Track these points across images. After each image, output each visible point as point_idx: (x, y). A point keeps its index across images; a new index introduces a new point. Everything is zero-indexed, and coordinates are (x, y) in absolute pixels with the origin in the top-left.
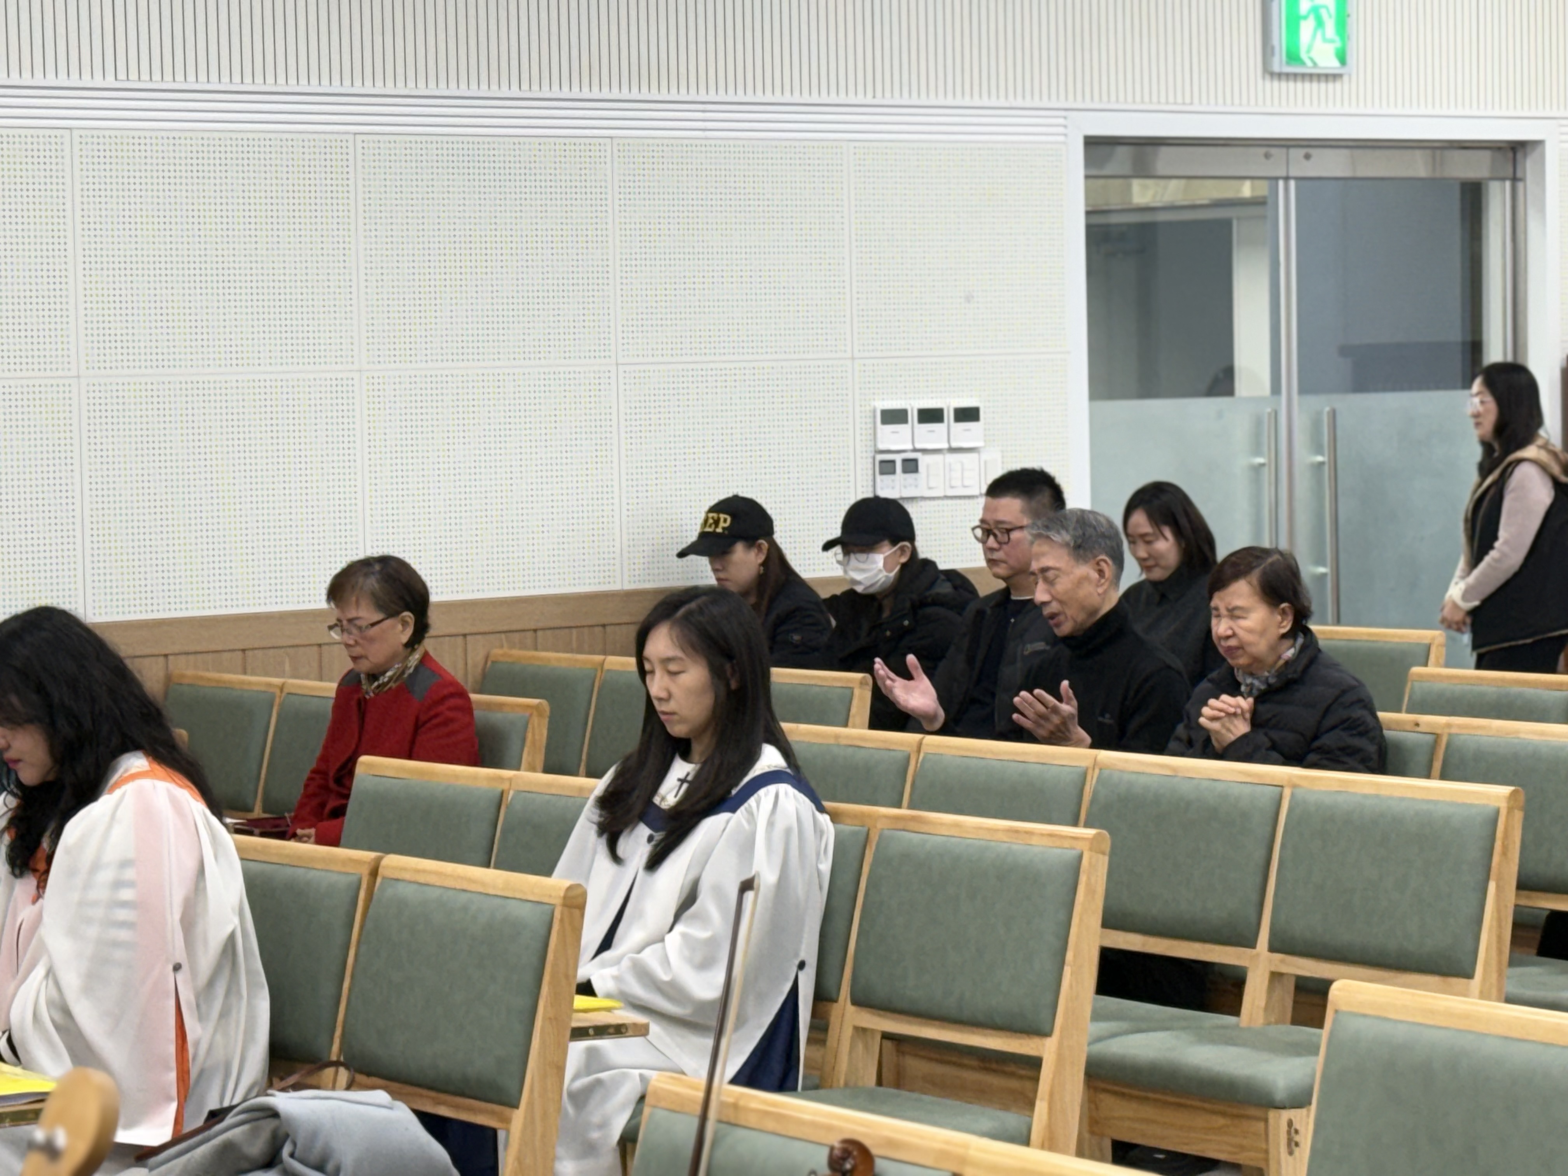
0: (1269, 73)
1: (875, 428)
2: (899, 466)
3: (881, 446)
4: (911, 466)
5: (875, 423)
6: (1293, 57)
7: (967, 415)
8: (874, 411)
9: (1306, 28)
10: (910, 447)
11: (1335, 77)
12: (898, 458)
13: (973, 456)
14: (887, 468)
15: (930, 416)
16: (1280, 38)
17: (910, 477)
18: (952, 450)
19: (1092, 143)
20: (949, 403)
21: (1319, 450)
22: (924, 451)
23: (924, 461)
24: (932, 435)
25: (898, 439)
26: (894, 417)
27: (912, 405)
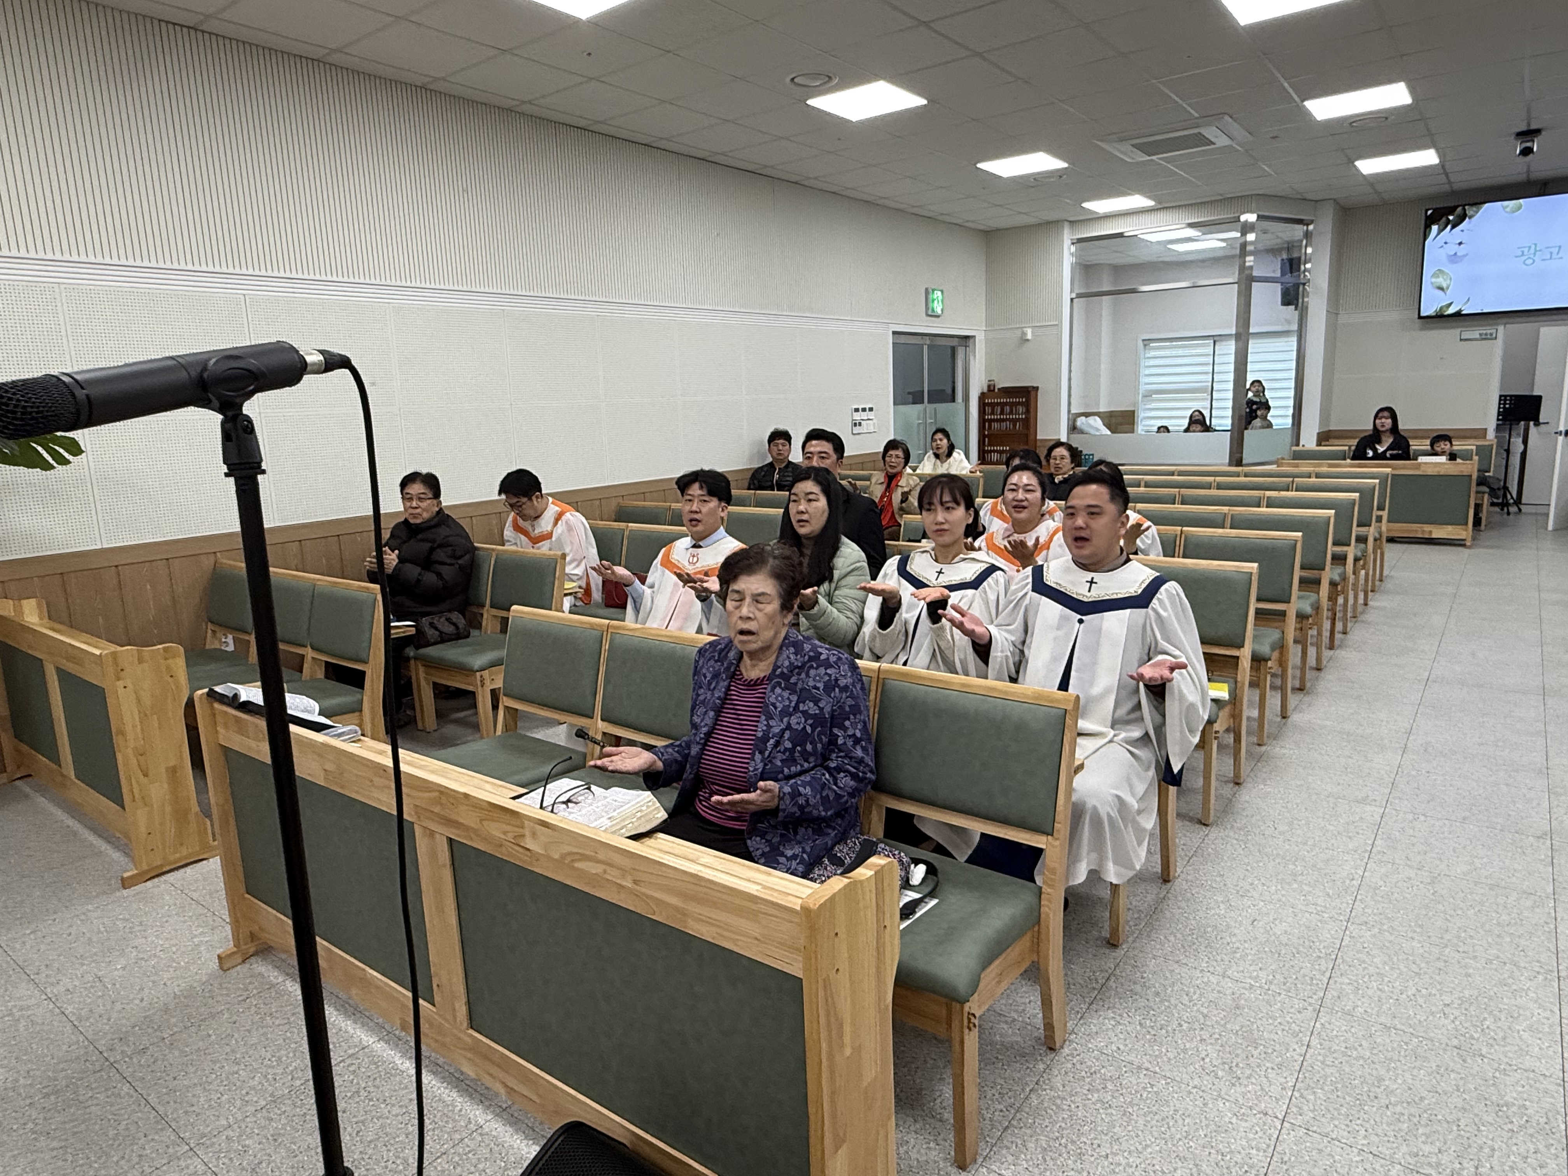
0: (928, 315)
1: (852, 413)
2: (858, 424)
3: (854, 419)
4: (860, 424)
6: (933, 311)
7: (871, 409)
8: (852, 408)
9: (936, 302)
10: (859, 419)
11: (938, 316)
12: (857, 422)
13: (871, 421)
14: (855, 425)
15: (864, 410)
16: (931, 305)
17: (860, 427)
18: (869, 419)
19: (894, 333)
20: (867, 407)
21: (931, 418)
22: (863, 420)
23: (862, 423)
24: (864, 415)
25: (857, 416)
26: (857, 410)
27: (860, 407)
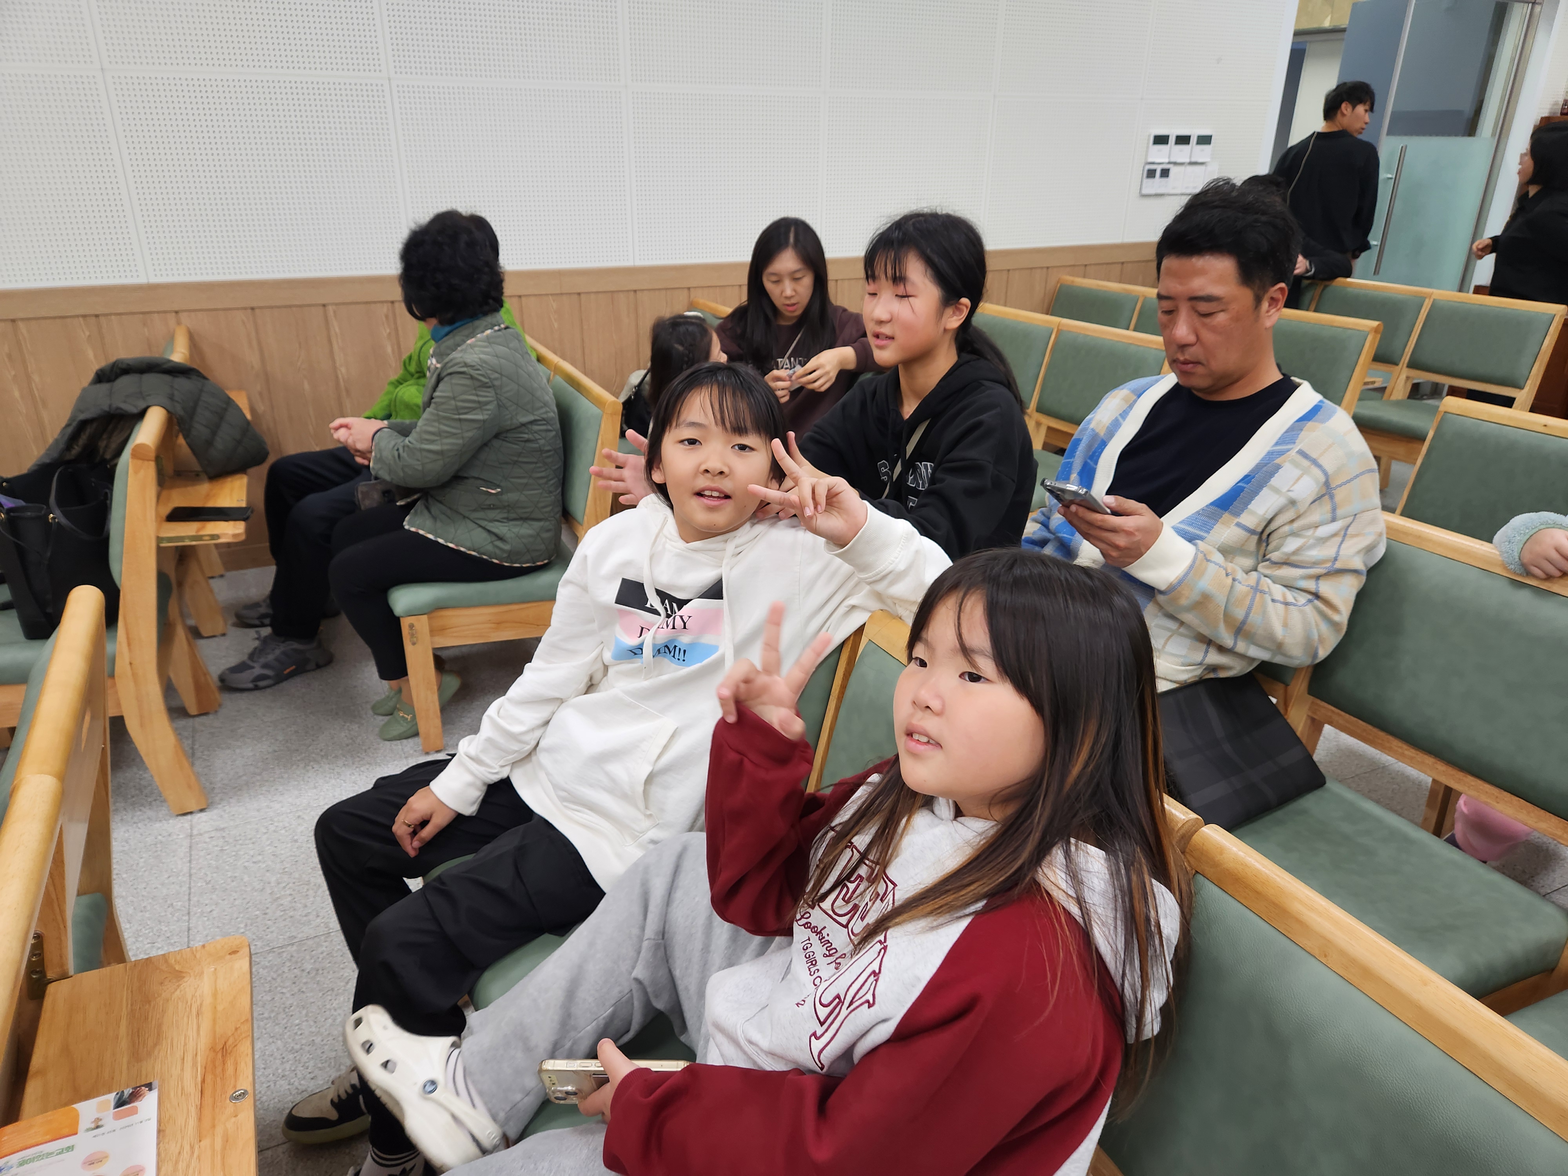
1: (1148, 147)
2: (1158, 173)
3: (1150, 160)
4: (1165, 173)
5: (1148, 144)
7: (1205, 140)
8: (1149, 136)
10: (1167, 160)
12: (1159, 169)
13: (1202, 168)
14: (1151, 174)
15: (1183, 140)
17: (1164, 180)
18: (1191, 163)
20: (1195, 132)
21: (1390, 171)
22: (1175, 164)
23: (1174, 170)
24: (1182, 153)
25: (1161, 155)
26: (1161, 140)
27: (1173, 132)
